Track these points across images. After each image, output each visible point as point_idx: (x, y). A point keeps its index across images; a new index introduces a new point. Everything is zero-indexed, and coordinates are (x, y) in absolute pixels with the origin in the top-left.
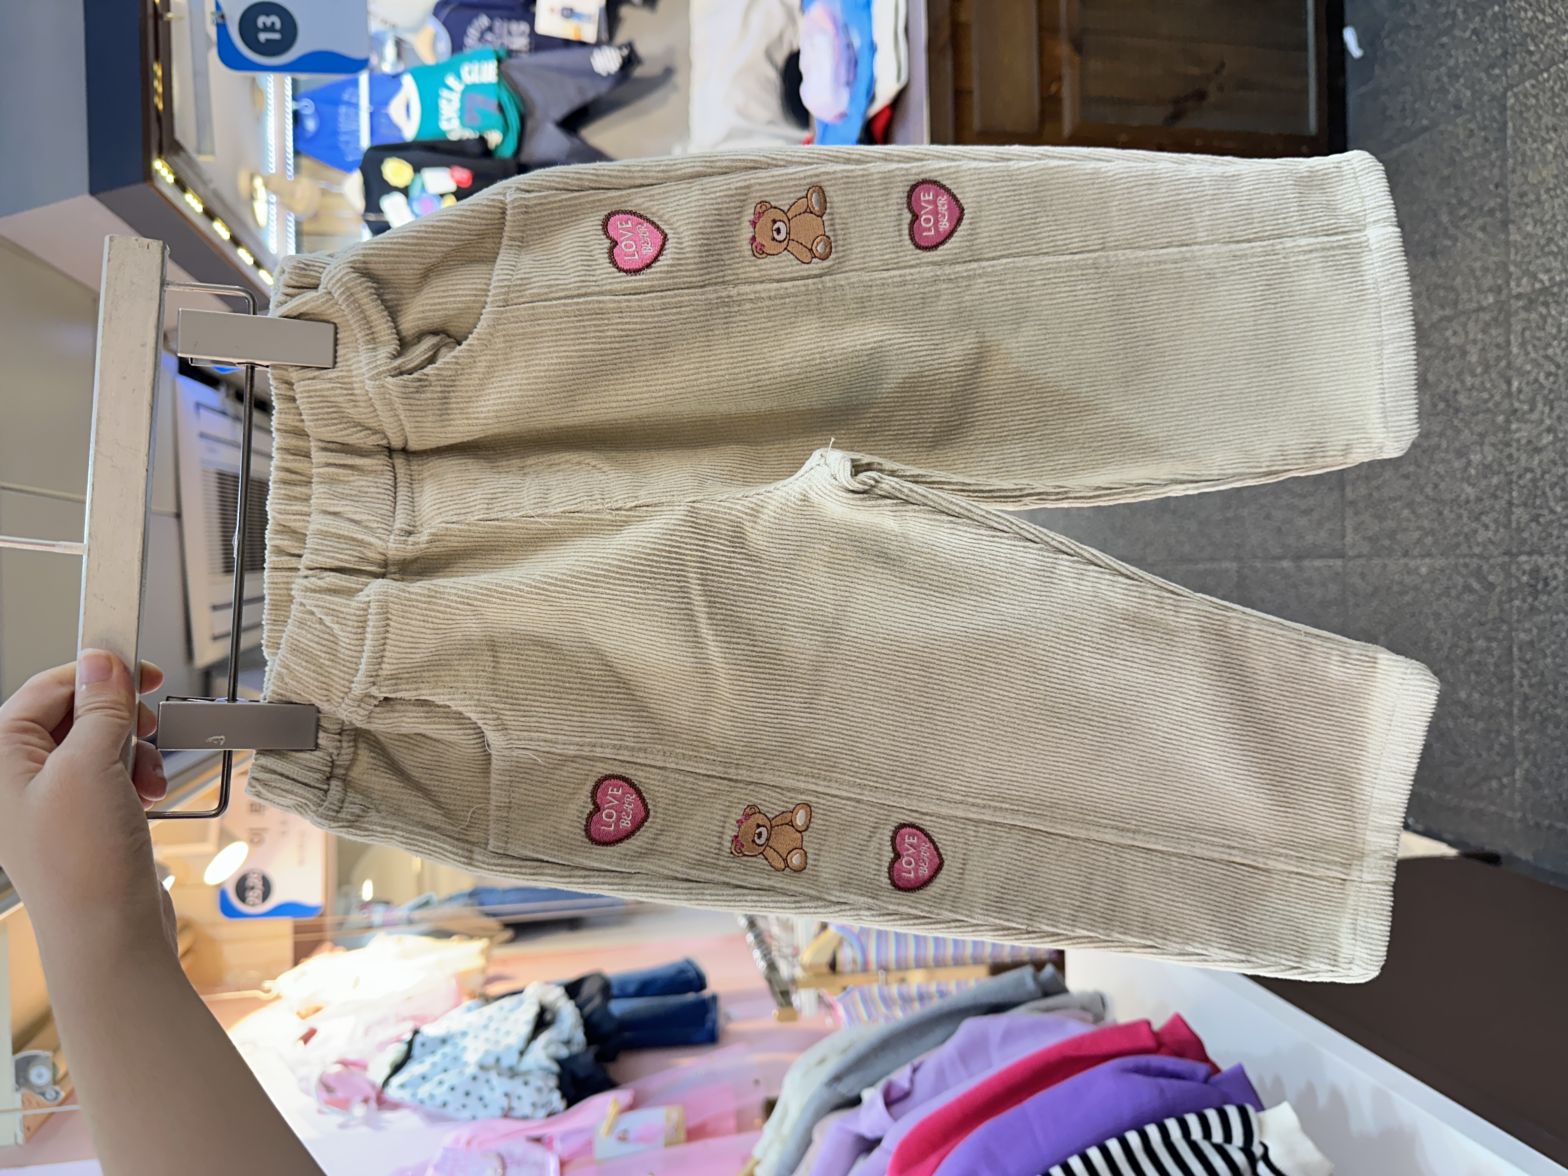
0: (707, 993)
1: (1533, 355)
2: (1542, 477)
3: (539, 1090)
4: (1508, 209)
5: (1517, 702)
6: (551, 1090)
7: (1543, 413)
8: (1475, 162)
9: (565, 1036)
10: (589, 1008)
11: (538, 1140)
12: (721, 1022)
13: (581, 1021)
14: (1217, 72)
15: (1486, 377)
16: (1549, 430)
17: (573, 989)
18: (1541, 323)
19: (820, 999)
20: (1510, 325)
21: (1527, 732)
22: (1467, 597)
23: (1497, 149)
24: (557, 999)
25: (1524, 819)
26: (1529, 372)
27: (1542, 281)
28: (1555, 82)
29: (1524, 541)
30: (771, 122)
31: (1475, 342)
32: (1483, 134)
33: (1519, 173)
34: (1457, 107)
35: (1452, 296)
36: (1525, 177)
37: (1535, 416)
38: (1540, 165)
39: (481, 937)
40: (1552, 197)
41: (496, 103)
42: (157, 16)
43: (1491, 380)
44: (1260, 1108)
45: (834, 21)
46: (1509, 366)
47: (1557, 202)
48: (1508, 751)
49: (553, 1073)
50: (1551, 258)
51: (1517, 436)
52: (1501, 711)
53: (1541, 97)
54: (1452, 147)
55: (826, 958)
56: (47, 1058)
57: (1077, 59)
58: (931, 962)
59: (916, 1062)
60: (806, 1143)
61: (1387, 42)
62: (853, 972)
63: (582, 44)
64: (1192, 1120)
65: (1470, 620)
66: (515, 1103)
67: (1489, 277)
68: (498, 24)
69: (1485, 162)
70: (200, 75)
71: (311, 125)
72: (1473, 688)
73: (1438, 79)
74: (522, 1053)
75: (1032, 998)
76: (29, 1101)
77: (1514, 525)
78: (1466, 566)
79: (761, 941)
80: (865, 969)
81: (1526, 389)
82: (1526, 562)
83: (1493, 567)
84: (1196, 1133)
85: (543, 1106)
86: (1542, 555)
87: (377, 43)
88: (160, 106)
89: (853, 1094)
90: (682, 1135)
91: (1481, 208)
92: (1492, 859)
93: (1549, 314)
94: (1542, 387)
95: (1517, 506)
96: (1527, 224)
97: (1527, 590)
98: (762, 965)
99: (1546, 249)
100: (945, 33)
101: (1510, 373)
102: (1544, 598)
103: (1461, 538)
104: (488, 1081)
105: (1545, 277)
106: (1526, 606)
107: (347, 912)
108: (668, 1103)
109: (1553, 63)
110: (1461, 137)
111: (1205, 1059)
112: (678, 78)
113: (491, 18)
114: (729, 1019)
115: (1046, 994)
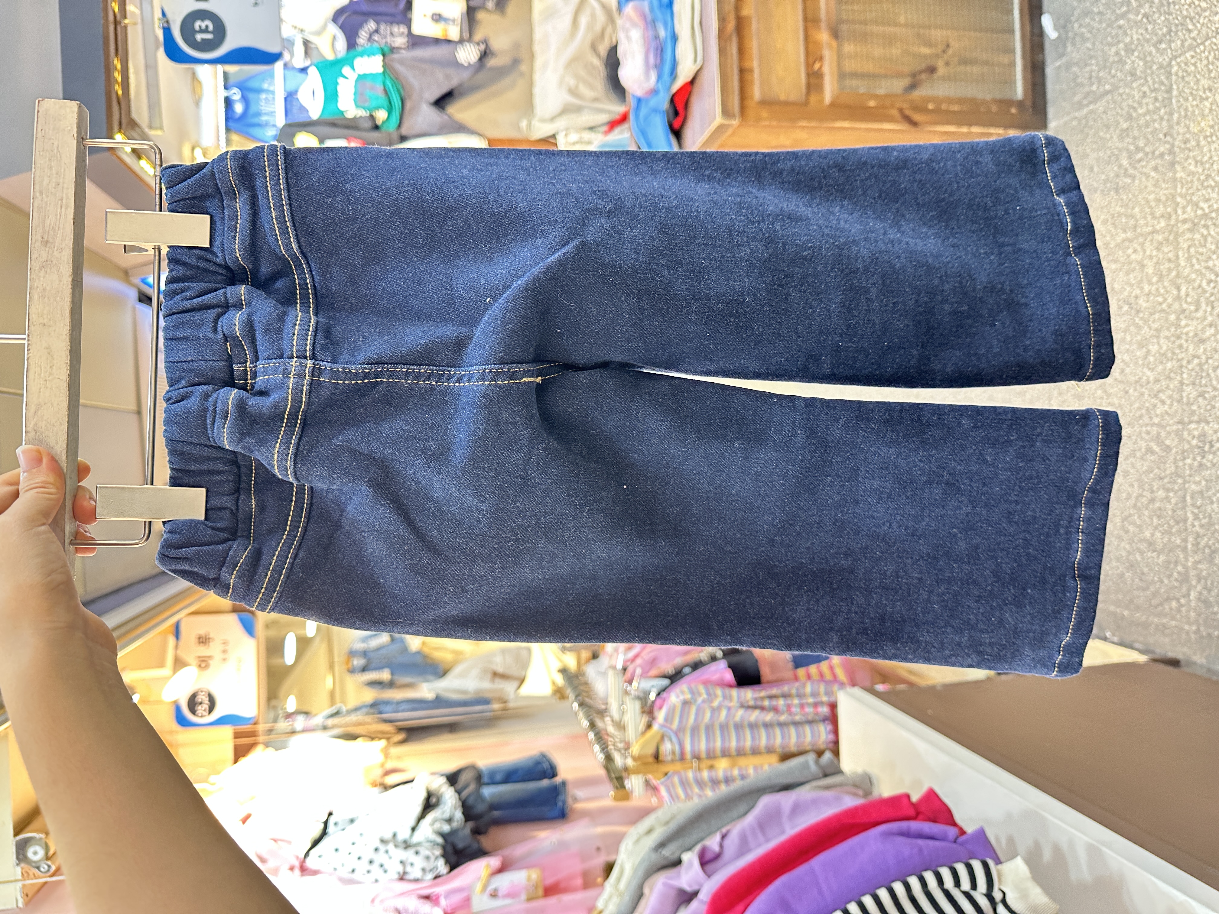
0: (558, 780)
1: (1197, 267)
2: (1207, 362)
3: (428, 858)
4: (1174, 153)
5: (1191, 539)
6: (437, 858)
7: (1206, 311)
8: (1148, 117)
9: (447, 815)
10: (465, 794)
11: (427, 897)
12: (570, 801)
13: (460, 804)
14: (944, 52)
15: (1160, 284)
16: (1211, 325)
17: (452, 779)
18: (1202, 242)
19: (647, 783)
20: (1178, 243)
21: (1199, 562)
22: (1149, 457)
23: (1165, 107)
24: (440, 786)
25: (1198, 631)
26: (1194, 280)
27: (1202, 209)
28: (1210, 53)
29: (1193, 413)
30: (596, 100)
31: (1151, 257)
32: (1153, 95)
33: (1182, 125)
34: (1133, 74)
35: (1132, 222)
36: (1188, 128)
37: (1200, 314)
38: (1199, 119)
39: (380, 739)
40: (1209, 143)
41: (382, 87)
42: (116, 23)
43: (1164, 287)
44: (998, 862)
45: (644, 17)
46: (1178, 276)
47: (1213, 146)
48: (1185, 578)
49: (438, 844)
50: (1209, 190)
51: (1186, 330)
52: (1179, 546)
53: (1198, 65)
54: (1129, 105)
55: (651, 750)
56: (41, 839)
57: (834, 44)
58: (734, 752)
59: (724, 830)
60: (639, 896)
61: (1076, 26)
62: (673, 761)
63: (449, 41)
64: (945, 873)
65: (1151, 475)
66: (409, 869)
67: (1161, 206)
68: (382, 27)
69: (1155, 117)
70: (151, 67)
71: (239, 108)
72: (1156, 528)
73: (1117, 53)
74: (413, 829)
75: (816, 779)
76: (27, 872)
77: (1185, 400)
78: (1148, 433)
79: (601, 738)
80: (682, 758)
81: (1192, 293)
82: (1197, 429)
83: (1169, 433)
84: (949, 883)
85: (431, 870)
86: (1208, 423)
87: (289, 43)
88: (120, 92)
89: (675, 857)
90: (540, 892)
91: (1154, 152)
92: (1174, 663)
93: (1209, 234)
94: (1204, 291)
95: (1187, 385)
96: (1190, 164)
97: (1197, 451)
98: (601, 757)
99: (1205, 184)
100: (731, 25)
101: (1180, 281)
102: (1211, 457)
103: (1144, 411)
104: (387, 852)
105: (1205, 205)
106: (1196, 464)
107: (275, 721)
108: (528, 867)
109: (1208, 38)
110: (1137, 98)
111: (954, 824)
112: (523, 67)
113: (378, 23)
114: (576, 800)
115: (826, 775)
